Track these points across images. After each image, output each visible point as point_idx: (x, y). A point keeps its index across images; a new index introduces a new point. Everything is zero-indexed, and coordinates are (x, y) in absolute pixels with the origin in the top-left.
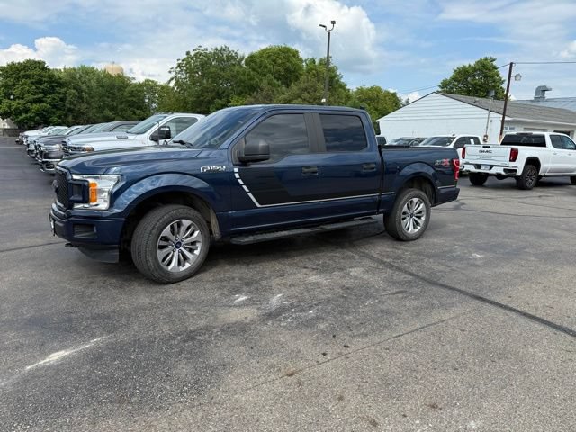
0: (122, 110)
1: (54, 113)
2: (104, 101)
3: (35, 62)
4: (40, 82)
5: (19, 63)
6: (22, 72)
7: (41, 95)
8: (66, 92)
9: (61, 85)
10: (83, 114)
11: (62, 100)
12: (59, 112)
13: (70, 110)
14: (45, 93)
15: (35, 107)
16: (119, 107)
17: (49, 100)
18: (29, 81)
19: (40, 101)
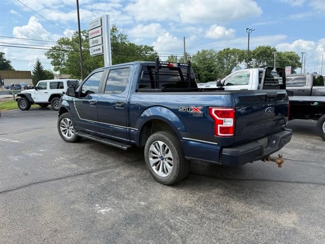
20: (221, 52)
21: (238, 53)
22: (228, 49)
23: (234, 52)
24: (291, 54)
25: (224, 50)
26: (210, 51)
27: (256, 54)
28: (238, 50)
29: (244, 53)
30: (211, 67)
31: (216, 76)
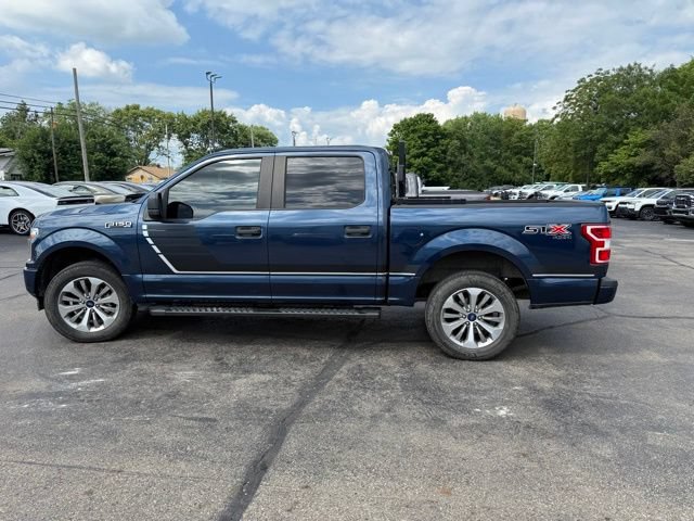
0: (506, 158)
1: (434, 166)
2: (486, 150)
3: (424, 116)
4: (426, 136)
5: (411, 119)
6: (412, 128)
7: (425, 149)
8: (448, 144)
9: (444, 136)
10: (463, 165)
11: (444, 152)
12: (439, 165)
13: (451, 162)
14: (429, 146)
15: (418, 161)
16: (503, 155)
17: (431, 154)
18: (416, 136)
19: (423, 154)
20: (118, 111)
21: (159, 119)
22: (137, 107)
23: (150, 115)
24: (262, 132)
25: (128, 108)
26: (91, 105)
27: (200, 124)
28: (158, 112)
29: (173, 119)
30: (110, 144)
31: (125, 165)
